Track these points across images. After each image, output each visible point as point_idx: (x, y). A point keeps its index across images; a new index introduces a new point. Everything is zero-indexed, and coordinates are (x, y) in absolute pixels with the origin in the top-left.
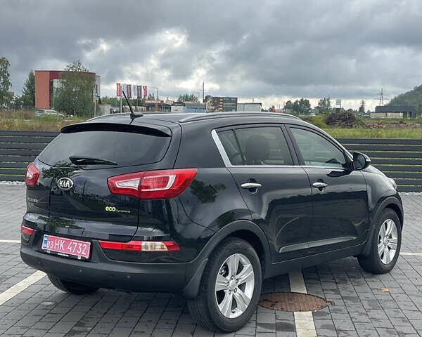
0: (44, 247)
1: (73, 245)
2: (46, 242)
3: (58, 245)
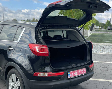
0: (69, 77)
1: (80, 71)
3: (75, 73)
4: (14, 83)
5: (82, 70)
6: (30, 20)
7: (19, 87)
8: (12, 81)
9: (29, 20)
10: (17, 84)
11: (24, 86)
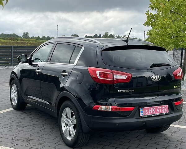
0: (141, 115)
1: (159, 109)
2: (142, 112)
3: (151, 111)
4: (68, 120)
5: (162, 107)
6: (100, 35)
7: (75, 125)
8: (67, 116)
9: (98, 36)
10: (72, 121)
11: (81, 125)
